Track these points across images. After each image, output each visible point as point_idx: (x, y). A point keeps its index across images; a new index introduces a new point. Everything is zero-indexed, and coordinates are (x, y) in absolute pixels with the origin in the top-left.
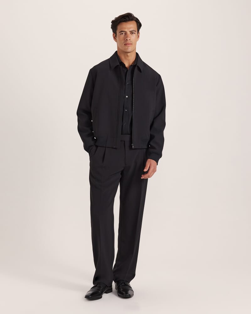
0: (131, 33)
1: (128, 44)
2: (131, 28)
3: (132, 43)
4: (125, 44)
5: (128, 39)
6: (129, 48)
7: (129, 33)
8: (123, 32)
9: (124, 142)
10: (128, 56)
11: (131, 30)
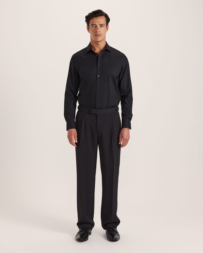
0: (100, 26)
1: (98, 35)
2: (100, 22)
3: (101, 34)
4: (95, 35)
5: (98, 31)
6: (99, 38)
7: (99, 26)
8: (94, 25)
9: (96, 115)
10: (98, 44)
11: (100, 23)
